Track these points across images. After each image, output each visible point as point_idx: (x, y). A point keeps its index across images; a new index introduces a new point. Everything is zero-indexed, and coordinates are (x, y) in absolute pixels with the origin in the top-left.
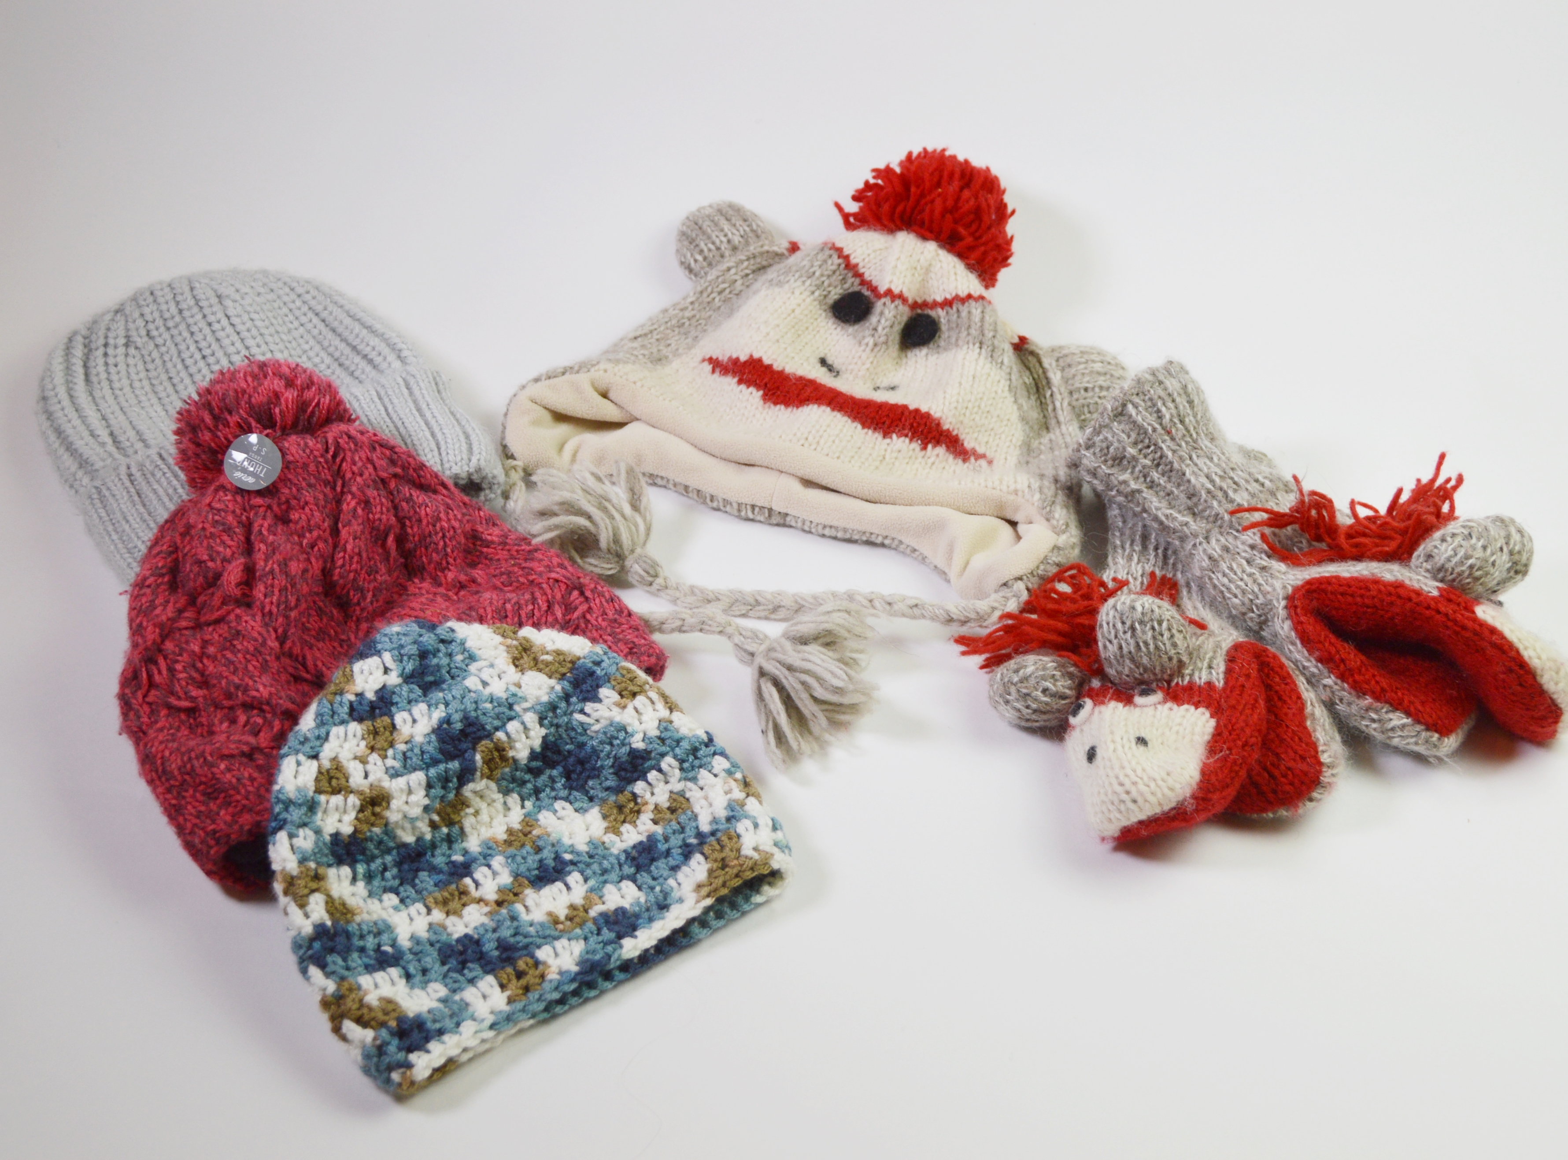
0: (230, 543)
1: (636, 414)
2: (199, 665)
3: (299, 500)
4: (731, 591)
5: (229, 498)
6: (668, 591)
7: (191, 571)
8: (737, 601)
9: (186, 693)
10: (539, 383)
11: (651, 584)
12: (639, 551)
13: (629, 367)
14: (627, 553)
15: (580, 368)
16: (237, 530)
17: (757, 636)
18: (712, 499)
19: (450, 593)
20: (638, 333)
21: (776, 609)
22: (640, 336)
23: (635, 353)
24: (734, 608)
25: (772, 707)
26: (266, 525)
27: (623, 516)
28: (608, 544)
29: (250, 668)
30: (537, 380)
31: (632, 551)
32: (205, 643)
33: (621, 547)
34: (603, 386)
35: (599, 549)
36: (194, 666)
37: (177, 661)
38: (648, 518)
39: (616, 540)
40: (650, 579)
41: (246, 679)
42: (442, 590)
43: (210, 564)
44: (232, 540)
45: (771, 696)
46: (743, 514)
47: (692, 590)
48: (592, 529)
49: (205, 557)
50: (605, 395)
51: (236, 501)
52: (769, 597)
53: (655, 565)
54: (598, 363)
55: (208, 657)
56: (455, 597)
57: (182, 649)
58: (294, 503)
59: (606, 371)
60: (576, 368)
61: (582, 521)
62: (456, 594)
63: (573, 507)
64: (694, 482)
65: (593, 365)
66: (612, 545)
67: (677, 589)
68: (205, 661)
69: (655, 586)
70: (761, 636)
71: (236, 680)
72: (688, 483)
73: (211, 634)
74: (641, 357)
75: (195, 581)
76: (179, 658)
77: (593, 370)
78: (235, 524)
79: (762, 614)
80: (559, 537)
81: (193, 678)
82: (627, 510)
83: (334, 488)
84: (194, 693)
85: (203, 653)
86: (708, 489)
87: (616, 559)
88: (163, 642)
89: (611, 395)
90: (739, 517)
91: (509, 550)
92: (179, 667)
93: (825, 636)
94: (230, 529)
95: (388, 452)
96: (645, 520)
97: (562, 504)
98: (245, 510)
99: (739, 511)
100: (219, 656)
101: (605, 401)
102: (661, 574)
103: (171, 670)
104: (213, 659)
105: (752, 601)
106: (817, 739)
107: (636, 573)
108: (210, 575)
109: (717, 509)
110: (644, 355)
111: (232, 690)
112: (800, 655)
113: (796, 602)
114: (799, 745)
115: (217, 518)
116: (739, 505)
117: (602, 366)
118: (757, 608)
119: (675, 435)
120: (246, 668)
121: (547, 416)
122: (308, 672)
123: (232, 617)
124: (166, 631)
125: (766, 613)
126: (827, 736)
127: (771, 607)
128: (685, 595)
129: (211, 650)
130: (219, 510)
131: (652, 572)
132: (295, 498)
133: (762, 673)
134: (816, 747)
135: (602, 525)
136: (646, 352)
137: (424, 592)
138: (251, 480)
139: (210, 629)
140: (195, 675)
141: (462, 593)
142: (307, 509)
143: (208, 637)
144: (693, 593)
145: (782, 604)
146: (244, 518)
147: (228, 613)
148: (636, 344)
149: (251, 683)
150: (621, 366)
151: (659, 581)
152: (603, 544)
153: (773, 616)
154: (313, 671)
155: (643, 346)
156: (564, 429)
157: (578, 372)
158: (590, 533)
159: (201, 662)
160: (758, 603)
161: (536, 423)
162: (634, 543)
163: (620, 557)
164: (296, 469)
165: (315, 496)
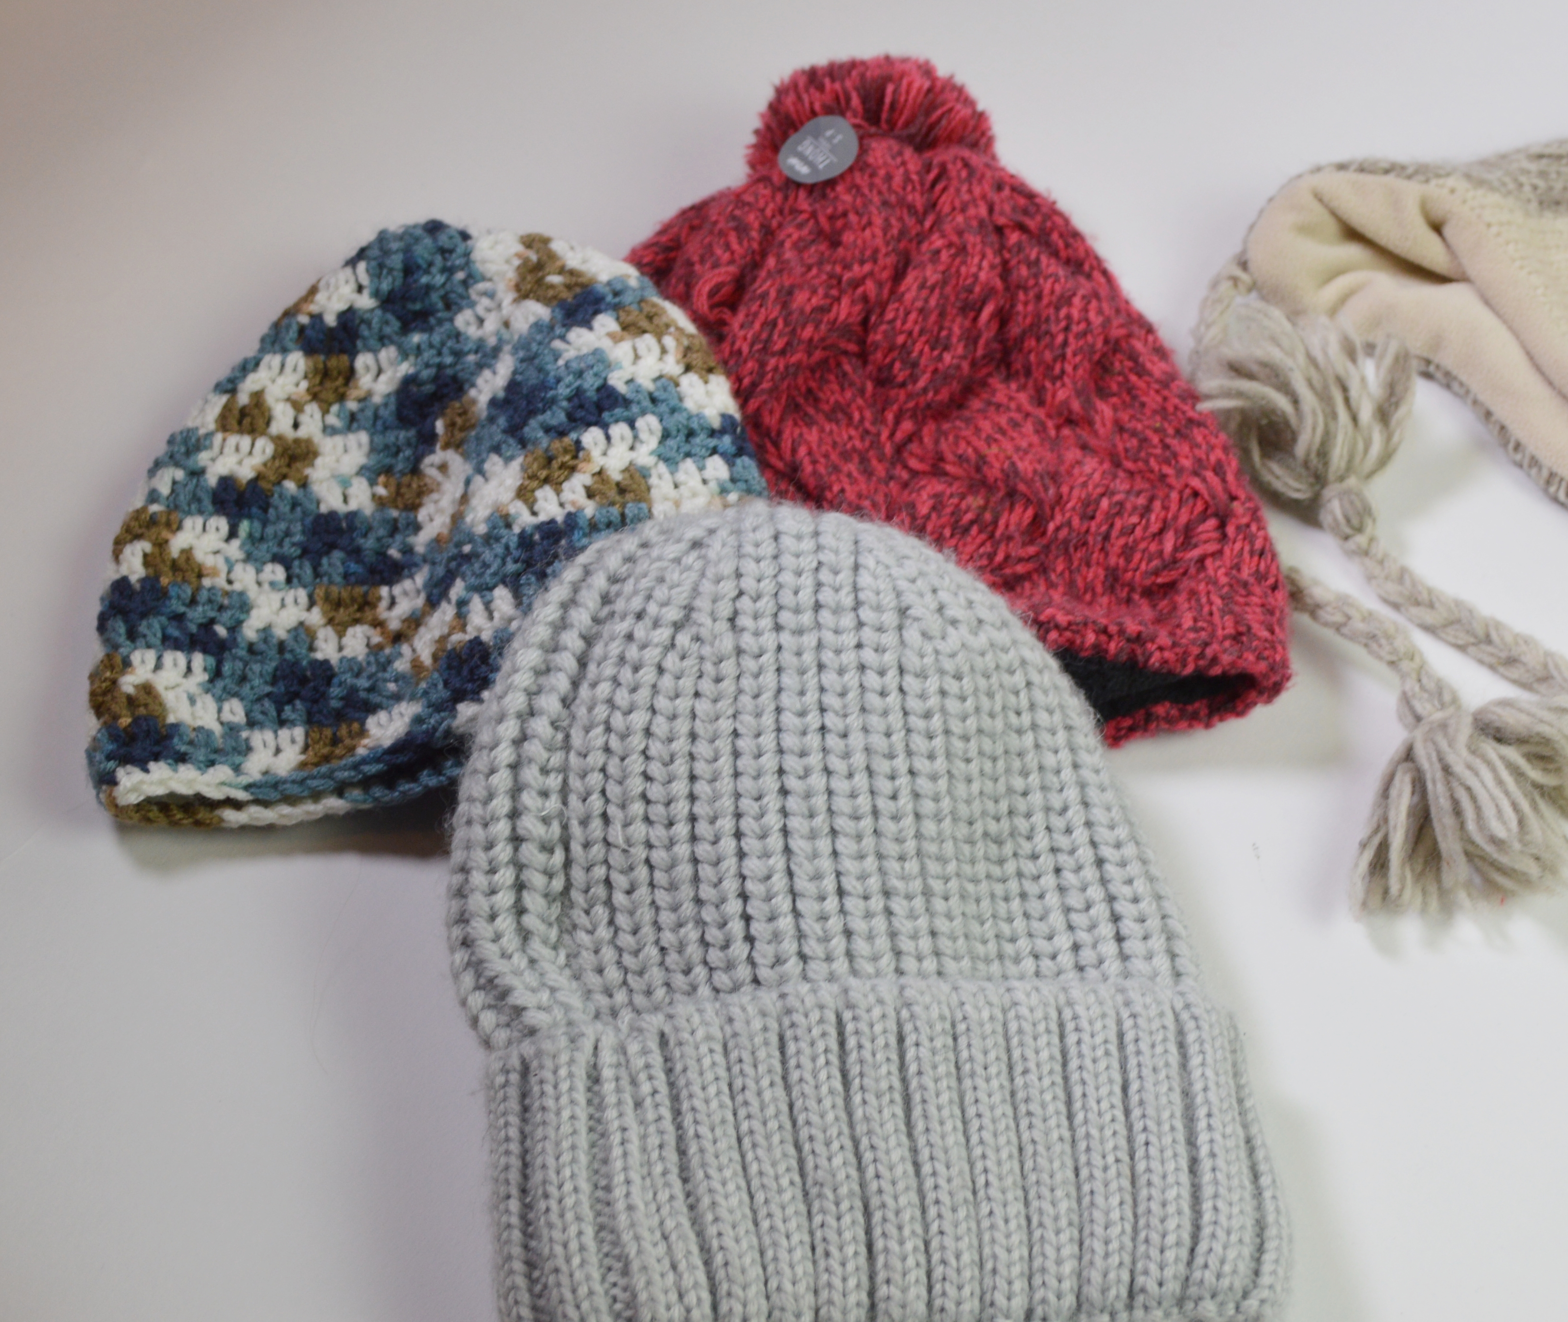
1: (1471, 272)
3: (861, 217)
4: (1458, 603)
6: (1367, 561)
8: (1458, 621)
10: (1342, 175)
11: (1346, 538)
12: (1352, 481)
13: (1494, 198)
14: (1331, 476)
15: (1416, 172)
16: (754, 235)
17: (1440, 694)
18: (1518, 447)
19: (1050, 424)
20: (1548, 151)
21: (1511, 661)
22: (1550, 156)
23: (1523, 179)
24: (1449, 630)
25: (1392, 815)
26: (795, 236)
27: (1355, 419)
28: (1308, 454)
30: (1342, 167)
31: (1342, 479)
33: (1326, 464)
34: (1438, 212)
35: (1292, 455)
38: (1396, 438)
39: (1323, 453)
40: (1348, 531)
42: (1041, 413)
44: (740, 243)
45: (1400, 796)
46: (1552, 489)
47: (1403, 574)
48: (1293, 420)
50: (1437, 228)
52: (1509, 639)
53: (1366, 512)
54: (1448, 175)
56: (1053, 433)
58: (853, 218)
59: (1453, 191)
60: (1410, 171)
61: (1282, 402)
62: (1058, 428)
63: (1277, 376)
64: (1501, 412)
65: (1438, 176)
66: (1313, 456)
67: (1381, 562)
69: (1351, 545)
70: (1447, 698)
72: (1493, 409)
74: (1527, 189)
77: (1434, 182)
78: (756, 225)
79: (1487, 659)
80: (1242, 412)
82: (1366, 413)
83: (921, 222)
86: (1517, 431)
87: (1312, 480)
89: (1447, 231)
90: (1546, 491)
91: (1165, 399)
93: (1538, 744)
94: (745, 229)
95: (1022, 201)
96: (1389, 438)
97: (1264, 365)
99: (1548, 482)
101: (1433, 237)
102: (1369, 529)
105: (1481, 633)
106: (1443, 893)
107: (1332, 513)
109: (1520, 465)
110: (1535, 188)
112: (1471, 759)
113: (1545, 666)
114: (1401, 890)
116: (1552, 475)
117: (1451, 182)
118: (1483, 647)
119: (1511, 329)
121: (1331, 227)
122: (780, 457)
125: (1493, 660)
126: (1462, 896)
127: (1503, 655)
128: (1387, 578)
131: (1355, 521)
132: (857, 213)
133: (1409, 755)
134: (1434, 903)
135: (1309, 421)
136: (1541, 183)
137: (1013, 405)
138: (806, 170)
141: (1066, 431)
142: (868, 232)
144: (1401, 580)
145: (1524, 659)
146: (773, 221)
148: (1533, 167)
150: (1480, 192)
151: (1361, 540)
152: (1300, 449)
153: (1501, 669)
154: (788, 455)
155: (1543, 174)
156: (1353, 252)
157: (1409, 177)
158: (1287, 423)
160: (1488, 640)
161: (1306, 230)
162: (1349, 468)
163: (1319, 479)
164: (872, 176)
165: (886, 220)
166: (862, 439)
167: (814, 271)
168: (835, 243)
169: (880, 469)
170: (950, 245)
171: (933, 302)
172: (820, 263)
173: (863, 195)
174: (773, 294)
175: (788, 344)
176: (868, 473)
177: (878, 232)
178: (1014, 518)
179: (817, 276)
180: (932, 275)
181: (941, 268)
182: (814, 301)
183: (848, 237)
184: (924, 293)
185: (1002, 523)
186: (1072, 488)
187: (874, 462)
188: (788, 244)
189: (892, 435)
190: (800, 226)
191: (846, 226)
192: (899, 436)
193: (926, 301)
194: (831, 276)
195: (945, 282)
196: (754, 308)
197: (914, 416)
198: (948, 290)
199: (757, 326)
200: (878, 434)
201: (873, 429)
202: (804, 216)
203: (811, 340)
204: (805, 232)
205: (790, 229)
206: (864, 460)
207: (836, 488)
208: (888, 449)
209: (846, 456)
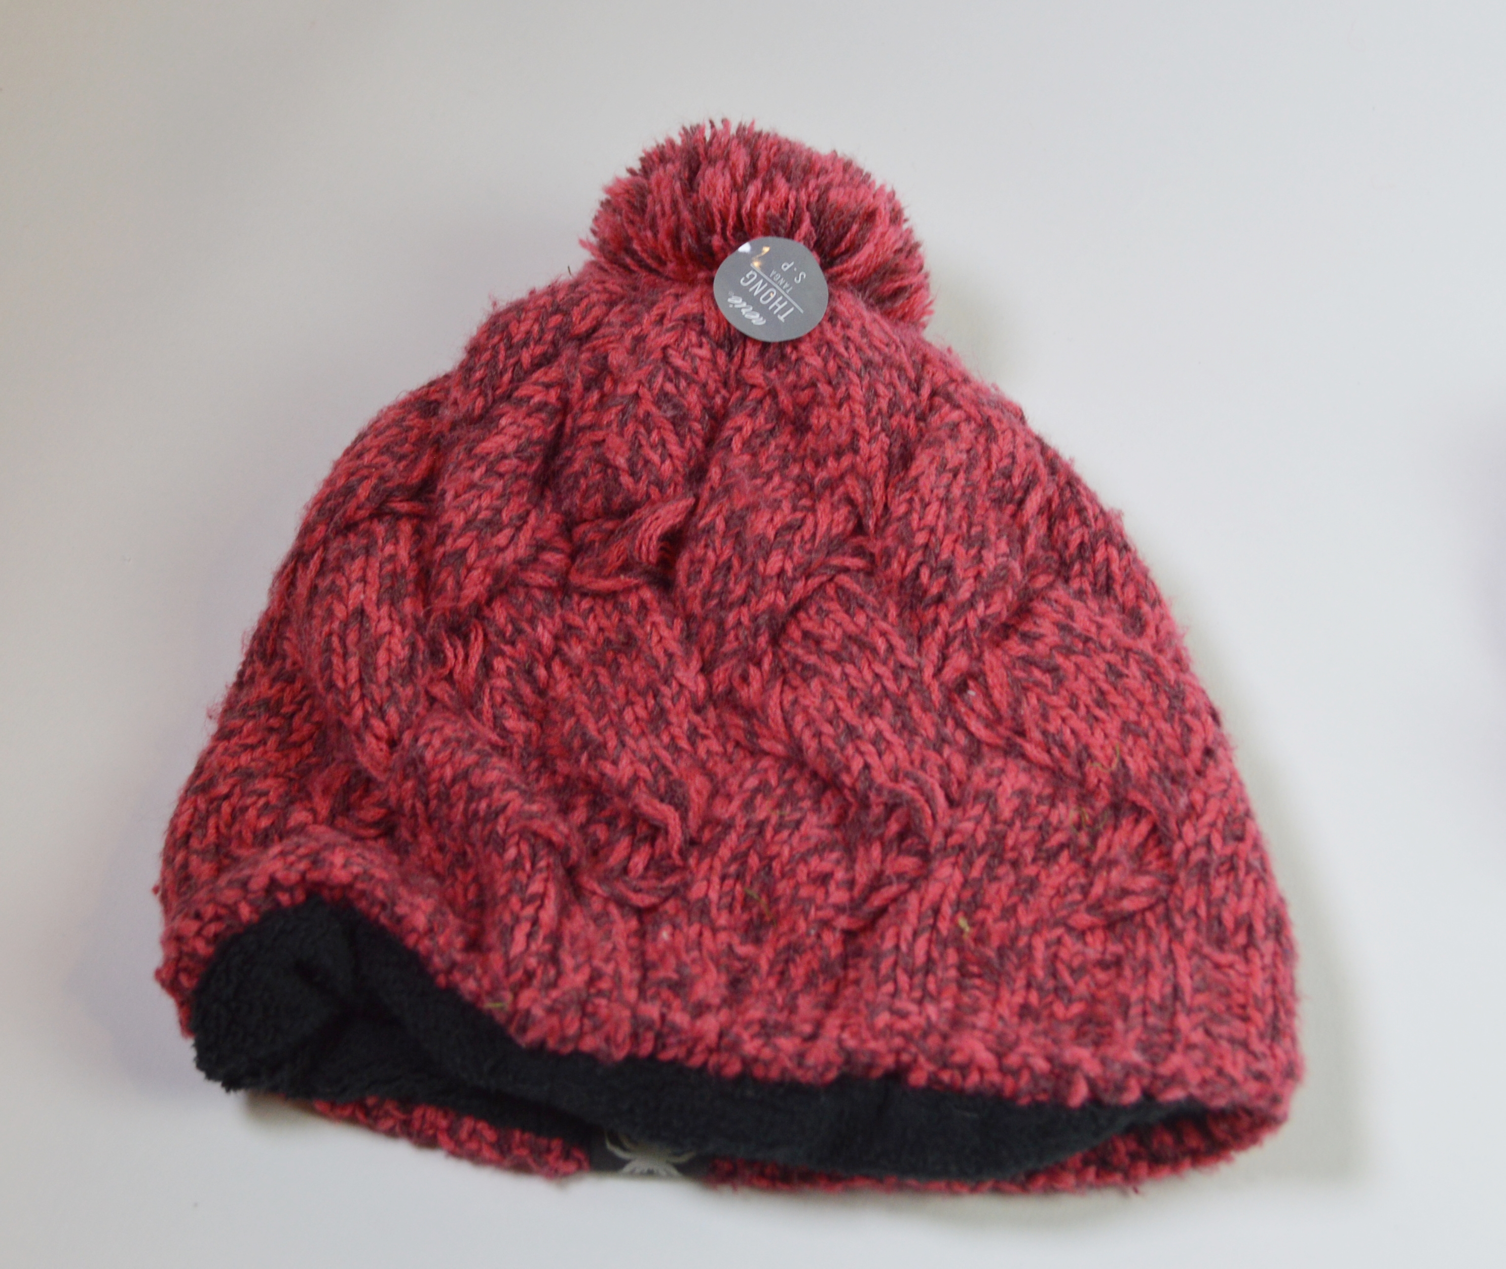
0: (675, 449)
2: (541, 672)
3: (835, 388)
5: (704, 352)
7: (584, 473)
9: (495, 717)
16: (697, 426)
26: (747, 429)
29: (628, 716)
32: (566, 633)
36: (529, 672)
37: (502, 654)
41: (610, 733)
43: (626, 480)
44: (682, 444)
49: (621, 461)
51: (715, 363)
55: (565, 662)
57: (519, 631)
58: (824, 389)
68: (556, 667)
71: (591, 728)
73: (585, 618)
75: (585, 497)
76: (507, 649)
78: (697, 411)
81: (519, 698)
84: (510, 724)
85: (557, 651)
88: (489, 602)
92: (499, 665)
94: (684, 418)
98: (725, 384)
100: (586, 671)
103: (486, 666)
104: (575, 672)
108: (618, 500)
111: (576, 743)
115: (669, 387)
120: (621, 712)
123: (633, 602)
124: (502, 584)
129: (576, 652)
130: (677, 371)
132: (830, 382)
138: (757, 319)
139: (585, 604)
140: (526, 690)
142: (845, 411)
143: (578, 621)
146: (718, 400)
147: (627, 590)
149: (612, 743)
159: (548, 668)
164: (846, 326)
165: (871, 387)
166: (896, 677)
167: (776, 479)
168: (801, 427)
169: (927, 725)
170: (969, 418)
171: (956, 492)
172: (784, 465)
173: (837, 355)
174: (720, 524)
175: (750, 587)
176: (908, 729)
177: (859, 409)
178: (1120, 837)
179: (781, 486)
180: (954, 454)
181: (963, 446)
182: (778, 519)
183: (819, 418)
184: (946, 478)
185: (1102, 843)
186: (1207, 798)
187: (916, 711)
188: (736, 445)
189: (939, 671)
190: (752, 415)
191: (815, 400)
192: (949, 674)
193: (948, 488)
194: (799, 481)
195: (971, 465)
196: (699, 551)
197: (966, 644)
198: (977, 474)
199: (706, 575)
200: (920, 669)
201: (908, 661)
202: (756, 394)
203: (781, 572)
204: (761, 418)
205: (739, 419)
206: (900, 709)
207: (857, 765)
208: (937, 696)
209: (870, 708)
